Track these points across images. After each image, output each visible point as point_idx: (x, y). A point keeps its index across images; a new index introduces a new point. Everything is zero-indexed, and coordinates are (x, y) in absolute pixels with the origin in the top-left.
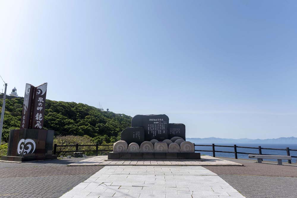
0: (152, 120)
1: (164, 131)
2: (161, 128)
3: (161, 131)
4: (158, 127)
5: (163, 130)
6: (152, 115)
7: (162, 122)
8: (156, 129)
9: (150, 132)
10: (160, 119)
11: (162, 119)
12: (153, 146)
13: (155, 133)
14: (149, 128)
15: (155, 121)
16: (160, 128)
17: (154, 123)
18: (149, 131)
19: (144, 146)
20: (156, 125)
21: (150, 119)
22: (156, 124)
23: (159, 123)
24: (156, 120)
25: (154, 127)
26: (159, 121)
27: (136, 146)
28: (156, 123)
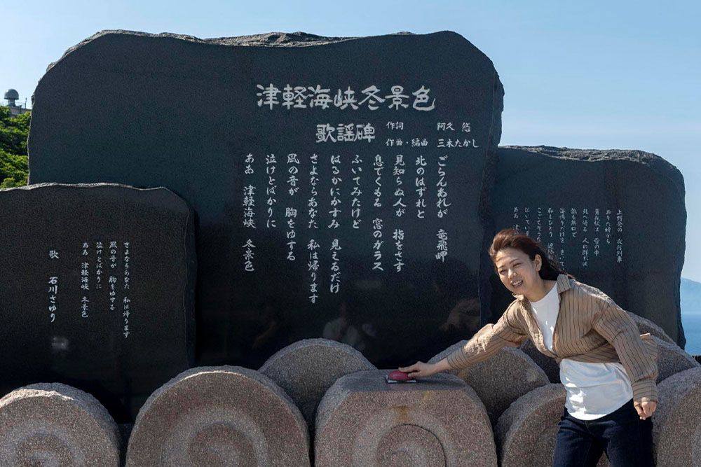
0: (293, 97)
1: (442, 235)
2: (411, 197)
3: (399, 235)
4: (368, 188)
5: (432, 224)
6: (292, 37)
7: (418, 123)
8: (345, 206)
9: (271, 243)
10: (397, 93)
11: (422, 94)
12: (302, 434)
13: (325, 262)
14: (260, 197)
15: (335, 116)
16: (388, 199)
17: (323, 132)
18: (249, 233)
19: (185, 431)
20: (345, 167)
21: (272, 91)
22: (346, 150)
23: (382, 133)
24: (346, 100)
25: (324, 183)
26: (380, 117)
27: (64, 436)
28: (347, 134)
